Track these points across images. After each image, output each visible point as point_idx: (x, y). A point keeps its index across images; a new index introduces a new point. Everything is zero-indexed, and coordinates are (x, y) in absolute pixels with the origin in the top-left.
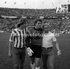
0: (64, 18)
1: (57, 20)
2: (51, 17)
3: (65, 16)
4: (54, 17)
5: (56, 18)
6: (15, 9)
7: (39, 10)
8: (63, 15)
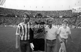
0: (78, 17)
1: (73, 18)
2: (68, 16)
3: (80, 15)
4: (70, 16)
5: (72, 17)
6: (43, 11)
7: (59, 11)
8: (78, 15)
